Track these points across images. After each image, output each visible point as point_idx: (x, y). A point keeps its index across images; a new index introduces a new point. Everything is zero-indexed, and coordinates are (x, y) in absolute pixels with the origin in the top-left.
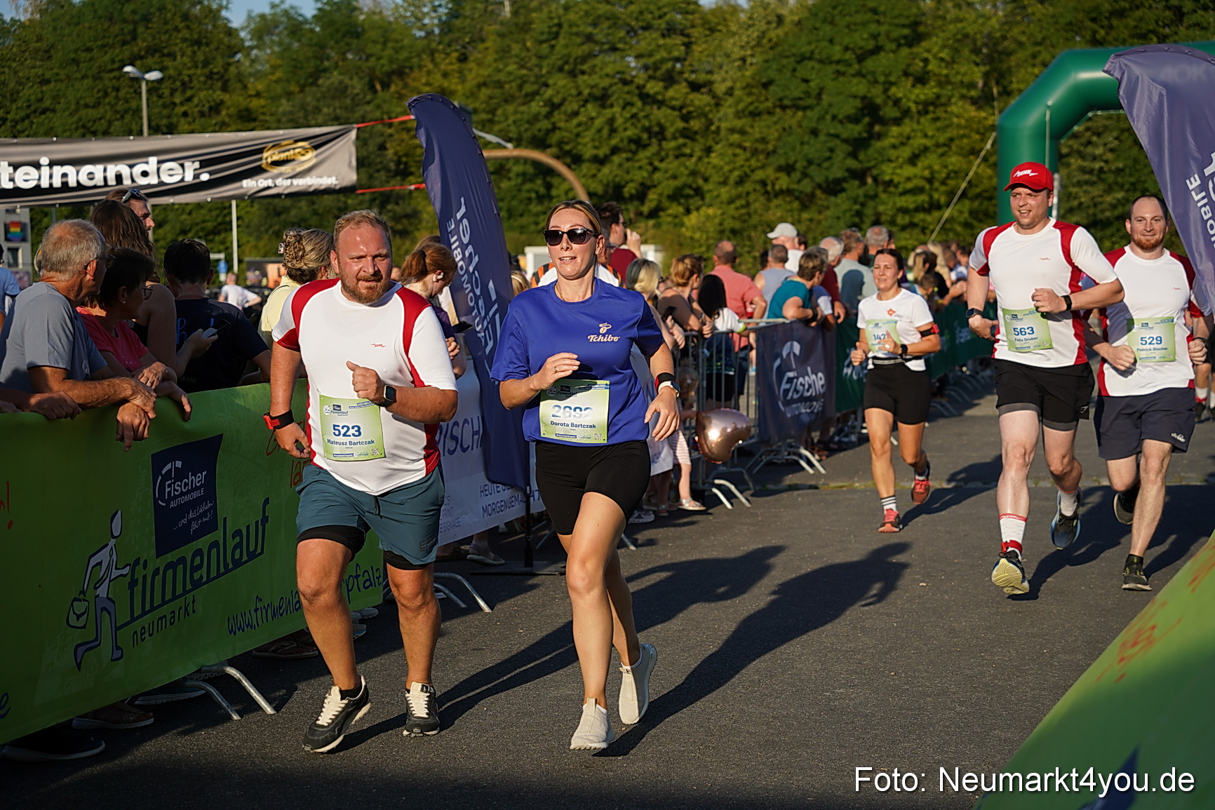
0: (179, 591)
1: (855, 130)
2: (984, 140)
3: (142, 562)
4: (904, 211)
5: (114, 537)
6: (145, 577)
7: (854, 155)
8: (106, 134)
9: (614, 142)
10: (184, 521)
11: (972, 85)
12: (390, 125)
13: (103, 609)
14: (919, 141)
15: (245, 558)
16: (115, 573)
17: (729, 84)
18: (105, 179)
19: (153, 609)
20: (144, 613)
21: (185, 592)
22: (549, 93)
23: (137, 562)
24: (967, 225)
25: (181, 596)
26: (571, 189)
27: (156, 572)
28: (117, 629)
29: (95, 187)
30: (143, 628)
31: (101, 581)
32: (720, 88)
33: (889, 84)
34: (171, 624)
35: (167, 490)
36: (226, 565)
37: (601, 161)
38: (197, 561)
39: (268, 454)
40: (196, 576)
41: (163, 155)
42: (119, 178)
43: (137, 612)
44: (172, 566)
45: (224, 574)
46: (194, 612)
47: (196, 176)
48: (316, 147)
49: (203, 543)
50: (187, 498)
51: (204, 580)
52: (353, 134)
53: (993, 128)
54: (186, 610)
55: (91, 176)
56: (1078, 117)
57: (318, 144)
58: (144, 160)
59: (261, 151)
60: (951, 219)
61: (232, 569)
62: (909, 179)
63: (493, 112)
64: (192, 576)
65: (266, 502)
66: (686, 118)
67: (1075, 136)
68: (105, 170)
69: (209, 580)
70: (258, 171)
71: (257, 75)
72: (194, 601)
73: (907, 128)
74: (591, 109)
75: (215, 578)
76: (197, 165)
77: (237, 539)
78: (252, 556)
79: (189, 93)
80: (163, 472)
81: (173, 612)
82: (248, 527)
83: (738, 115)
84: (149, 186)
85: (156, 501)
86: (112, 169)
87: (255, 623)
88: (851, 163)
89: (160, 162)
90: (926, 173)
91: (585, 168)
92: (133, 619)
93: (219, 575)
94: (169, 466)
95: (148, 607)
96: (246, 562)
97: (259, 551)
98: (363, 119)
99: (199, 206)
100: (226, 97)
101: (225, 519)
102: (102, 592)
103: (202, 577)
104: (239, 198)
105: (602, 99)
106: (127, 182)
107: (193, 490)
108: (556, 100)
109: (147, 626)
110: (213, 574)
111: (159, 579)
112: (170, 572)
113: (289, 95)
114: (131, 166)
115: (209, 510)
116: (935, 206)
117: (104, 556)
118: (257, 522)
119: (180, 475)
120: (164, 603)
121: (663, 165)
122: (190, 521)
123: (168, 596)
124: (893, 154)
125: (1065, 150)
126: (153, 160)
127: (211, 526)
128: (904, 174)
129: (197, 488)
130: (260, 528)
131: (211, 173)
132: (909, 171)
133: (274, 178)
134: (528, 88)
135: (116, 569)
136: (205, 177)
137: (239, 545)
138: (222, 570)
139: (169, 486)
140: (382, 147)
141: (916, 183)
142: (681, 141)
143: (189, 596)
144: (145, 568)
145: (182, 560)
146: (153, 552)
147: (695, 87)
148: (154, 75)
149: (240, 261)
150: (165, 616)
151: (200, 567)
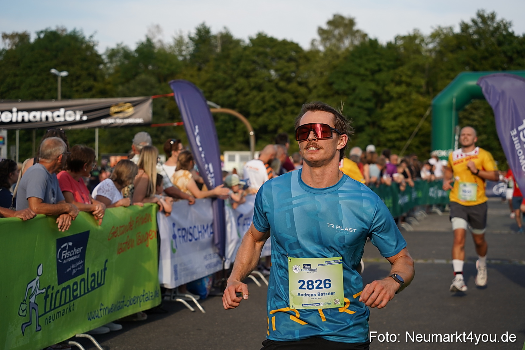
0: (67, 300)
1: (370, 105)
2: (426, 110)
3: (51, 287)
4: (390, 140)
5: (38, 276)
6: (52, 294)
7: (369, 115)
8: (42, 99)
9: (265, 107)
10: (70, 269)
11: (420, 87)
12: (166, 97)
13: (33, 308)
14: (397, 111)
15: (96, 286)
16: (38, 292)
17: (315, 83)
18: (41, 118)
19: (55, 308)
20: (51, 310)
21: (70, 301)
22: (236, 85)
23: (49, 287)
24: (417, 147)
25: (68, 303)
26: (245, 127)
27: (58, 292)
28: (39, 317)
29: (36, 122)
30: (50, 317)
31: (32, 295)
32: (311, 85)
33: (384, 85)
34: (63, 315)
35: (63, 255)
36: (88, 289)
37: (258, 115)
38: (75, 287)
39: (109, 240)
40: (75, 294)
41: (67, 108)
42: (47, 118)
43: (48, 309)
44: (64, 289)
45: (87, 293)
46: (73, 310)
47: (81, 118)
48: (134, 106)
49: (78, 279)
50: (72, 259)
51: (79, 295)
52: (150, 101)
53: (429, 106)
54: (70, 309)
55: (35, 117)
56: (467, 101)
57: (135, 104)
58: (58, 110)
59: (109, 107)
60: (410, 145)
61: (91, 291)
62: (393, 127)
63: (211, 92)
64: (73, 294)
65: (107, 261)
66: (296, 97)
67: (465, 110)
68: (41, 114)
69: (81, 296)
70: (107, 116)
71: (110, 75)
72: (73, 305)
73: (392, 105)
74: (255, 93)
75: (83, 295)
76: (82, 113)
77: (93, 278)
78: (99, 285)
79: (79, 81)
80: (62, 247)
81: (64, 310)
82: (98, 272)
83: (319, 97)
84: (60, 122)
85: (57, 260)
86: (44, 114)
87: (100, 315)
88: (368, 119)
89: (65, 111)
90: (400, 124)
91: (251, 118)
92: (46, 313)
93: (85, 294)
94: (65, 245)
95: (53, 307)
96: (97, 288)
97: (102, 283)
98: (155, 94)
99: (82, 130)
100: (96, 84)
101: (88, 269)
102: (32, 300)
103: (77, 294)
104: (100, 127)
105: (259, 88)
106: (50, 120)
107: (74, 255)
108: (240, 88)
109: (52, 316)
110: (82, 293)
111: (59, 295)
112: (64, 292)
113: (122, 84)
114: (53, 113)
115: (81, 264)
116: (404, 139)
117: (33, 284)
118: (102, 270)
119: (70, 248)
120: (60, 305)
121: (285, 118)
122: (72, 269)
123: (63, 303)
124: (386, 115)
125: (461, 116)
126: (62, 111)
127: (82, 272)
128: (390, 124)
129: (77, 254)
130: (103, 273)
131: (88, 116)
132: (393, 123)
133: (115, 119)
134: (228, 83)
135: (39, 290)
136: (85, 118)
137: (94, 280)
138: (86, 291)
139: (64, 253)
140: (163, 107)
141: (396, 128)
142: (293, 107)
143: (72, 303)
144: (53, 289)
145: (69, 287)
146: (57, 283)
147: (300, 84)
148: (64, 74)
149: (99, 155)
150: (60, 312)
151: (76, 290)
